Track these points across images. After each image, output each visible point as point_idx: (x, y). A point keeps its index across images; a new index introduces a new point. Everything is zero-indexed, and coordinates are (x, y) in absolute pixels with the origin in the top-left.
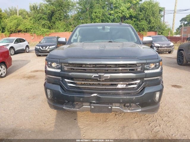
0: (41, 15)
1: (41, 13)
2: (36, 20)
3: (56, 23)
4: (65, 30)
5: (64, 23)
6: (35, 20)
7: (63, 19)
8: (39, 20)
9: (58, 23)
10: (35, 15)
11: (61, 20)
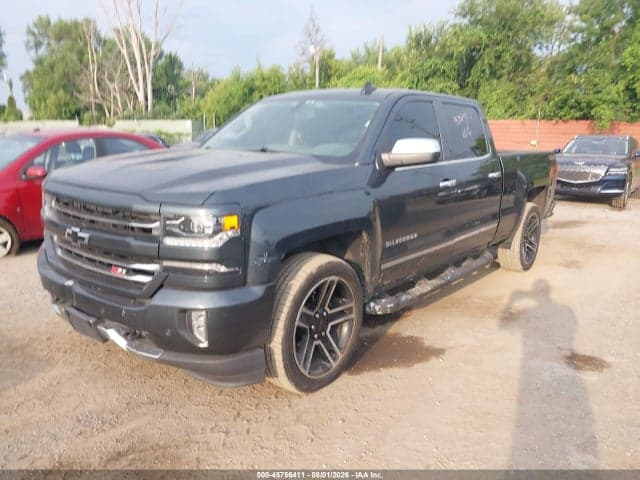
0: (438, 61)
1: (439, 55)
2: (418, 81)
3: (481, 88)
4: (511, 111)
5: (510, 86)
6: (416, 80)
7: (509, 73)
8: (427, 78)
9: (487, 88)
10: (418, 64)
11: (499, 78)
